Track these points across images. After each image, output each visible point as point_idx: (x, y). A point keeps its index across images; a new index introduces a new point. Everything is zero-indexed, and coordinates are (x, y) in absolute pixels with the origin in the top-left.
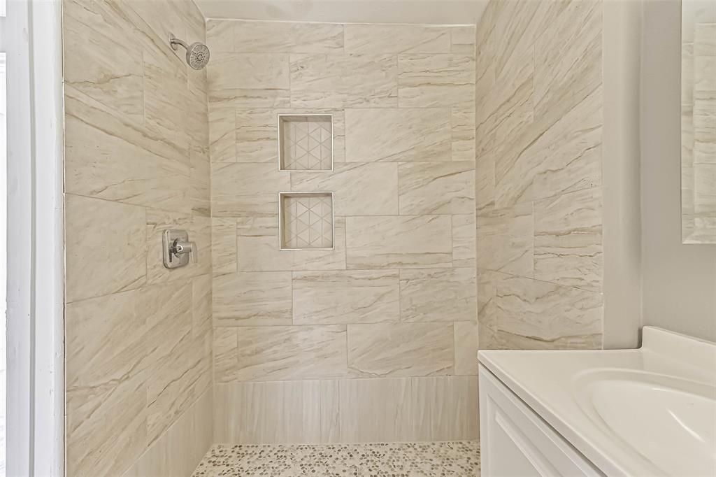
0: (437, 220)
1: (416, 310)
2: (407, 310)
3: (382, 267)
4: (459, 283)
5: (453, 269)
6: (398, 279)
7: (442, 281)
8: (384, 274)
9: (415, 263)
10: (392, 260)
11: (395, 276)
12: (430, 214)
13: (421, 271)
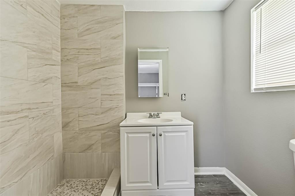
0: (47, 86)
1: (38, 133)
2: (33, 135)
3: (17, 112)
4: (55, 115)
5: (53, 109)
6: (28, 118)
7: (49, 116)
8: (19, 116)
9: (37, 108)
10: (24, 107)
11: (26, 117)
12: (44, 82)
13: (40, 112)
